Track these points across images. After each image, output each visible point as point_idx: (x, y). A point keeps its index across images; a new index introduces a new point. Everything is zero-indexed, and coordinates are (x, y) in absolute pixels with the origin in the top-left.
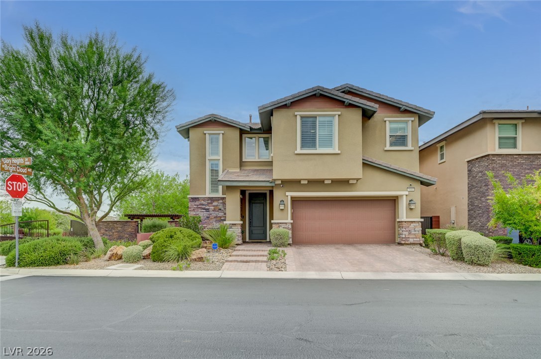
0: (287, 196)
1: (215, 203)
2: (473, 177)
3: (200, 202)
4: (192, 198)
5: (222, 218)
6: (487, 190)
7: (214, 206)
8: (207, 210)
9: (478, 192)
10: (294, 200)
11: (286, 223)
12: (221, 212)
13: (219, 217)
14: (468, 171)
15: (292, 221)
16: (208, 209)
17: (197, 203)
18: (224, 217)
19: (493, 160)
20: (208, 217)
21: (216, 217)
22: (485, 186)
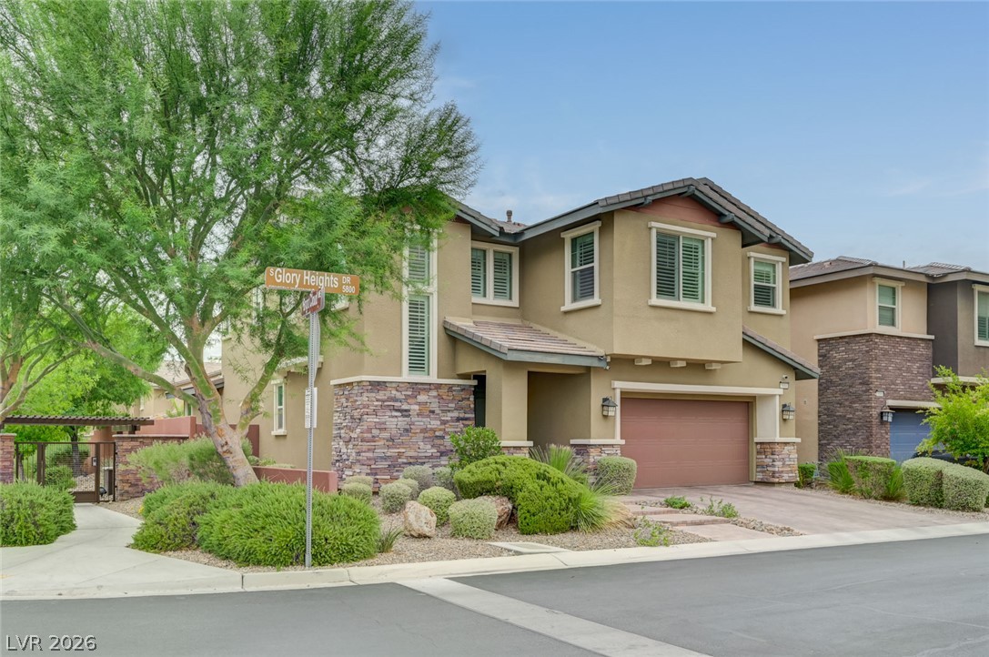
0: (614, 389)
1: (422, 398)
2: (833, 367)
3: (388, 394)
4: (371, 383)
5: (437, 434)
6: (867, 391)
7: (419, 404)
8: (405, 413)
9: (843, 392)
10: (629, 399)
11: (612, 446)
12: (435, 419)
13: (431, 429)
14: (819, 356)
15: (623, 442)
16: (406, 411)
17: (381, 395)
18: (440, 430)
19: (876, 343)
20: (406, 430)
21: (424, 431)
22: (861, 384)
